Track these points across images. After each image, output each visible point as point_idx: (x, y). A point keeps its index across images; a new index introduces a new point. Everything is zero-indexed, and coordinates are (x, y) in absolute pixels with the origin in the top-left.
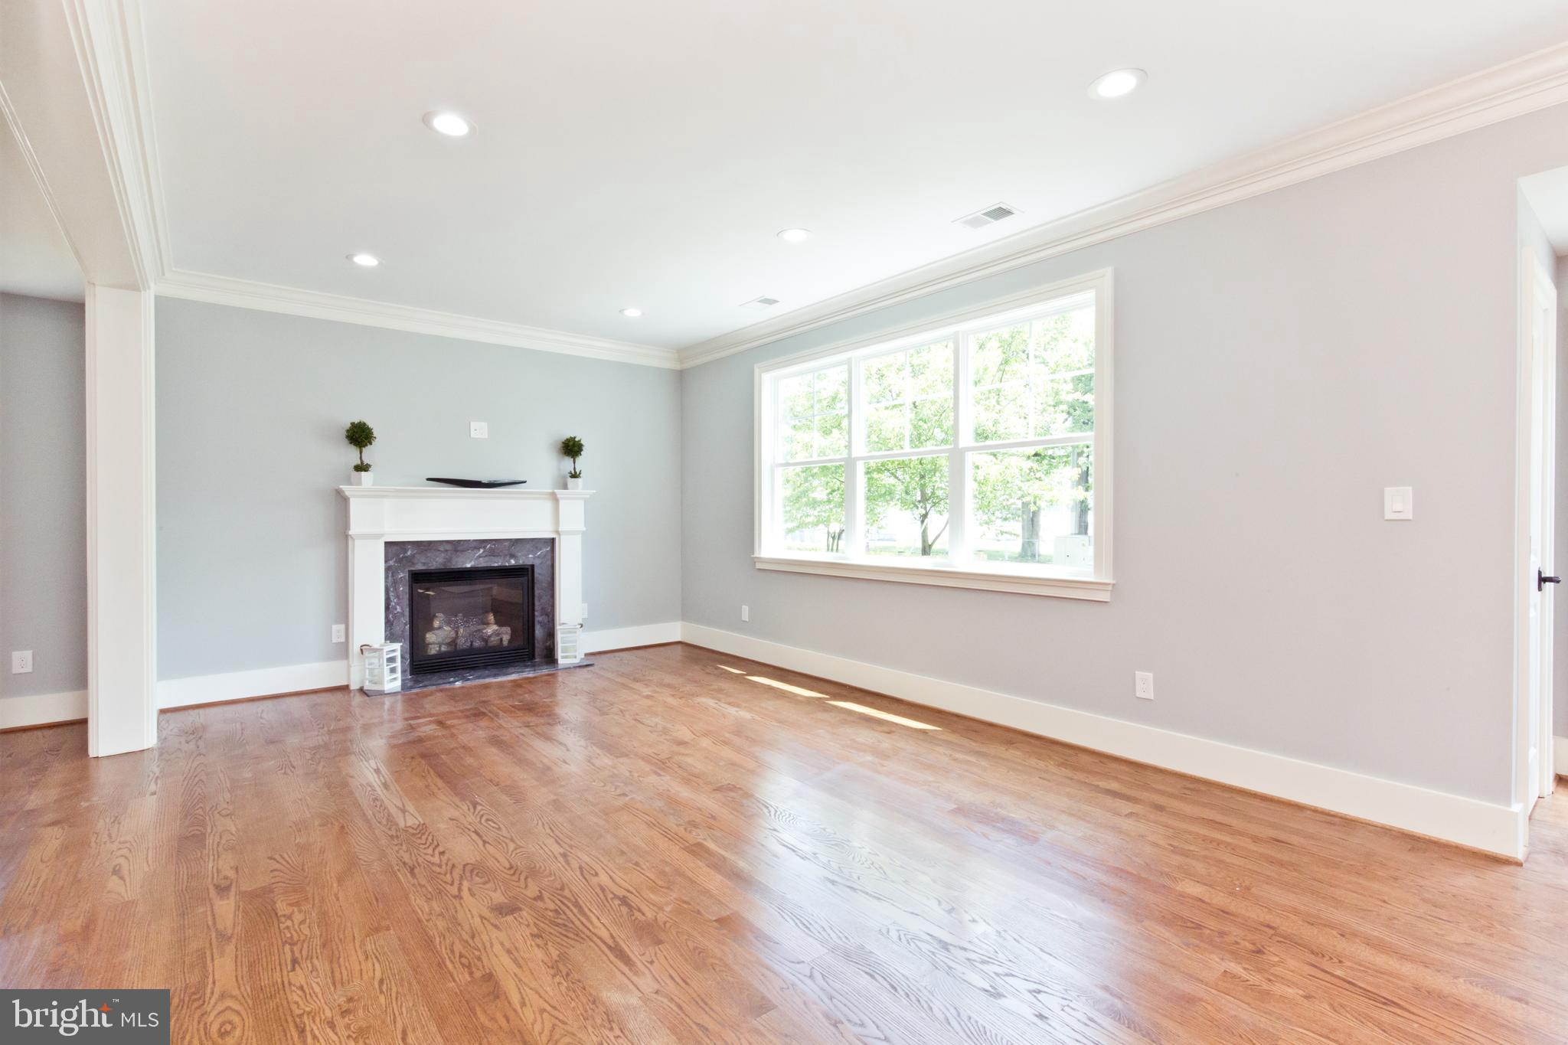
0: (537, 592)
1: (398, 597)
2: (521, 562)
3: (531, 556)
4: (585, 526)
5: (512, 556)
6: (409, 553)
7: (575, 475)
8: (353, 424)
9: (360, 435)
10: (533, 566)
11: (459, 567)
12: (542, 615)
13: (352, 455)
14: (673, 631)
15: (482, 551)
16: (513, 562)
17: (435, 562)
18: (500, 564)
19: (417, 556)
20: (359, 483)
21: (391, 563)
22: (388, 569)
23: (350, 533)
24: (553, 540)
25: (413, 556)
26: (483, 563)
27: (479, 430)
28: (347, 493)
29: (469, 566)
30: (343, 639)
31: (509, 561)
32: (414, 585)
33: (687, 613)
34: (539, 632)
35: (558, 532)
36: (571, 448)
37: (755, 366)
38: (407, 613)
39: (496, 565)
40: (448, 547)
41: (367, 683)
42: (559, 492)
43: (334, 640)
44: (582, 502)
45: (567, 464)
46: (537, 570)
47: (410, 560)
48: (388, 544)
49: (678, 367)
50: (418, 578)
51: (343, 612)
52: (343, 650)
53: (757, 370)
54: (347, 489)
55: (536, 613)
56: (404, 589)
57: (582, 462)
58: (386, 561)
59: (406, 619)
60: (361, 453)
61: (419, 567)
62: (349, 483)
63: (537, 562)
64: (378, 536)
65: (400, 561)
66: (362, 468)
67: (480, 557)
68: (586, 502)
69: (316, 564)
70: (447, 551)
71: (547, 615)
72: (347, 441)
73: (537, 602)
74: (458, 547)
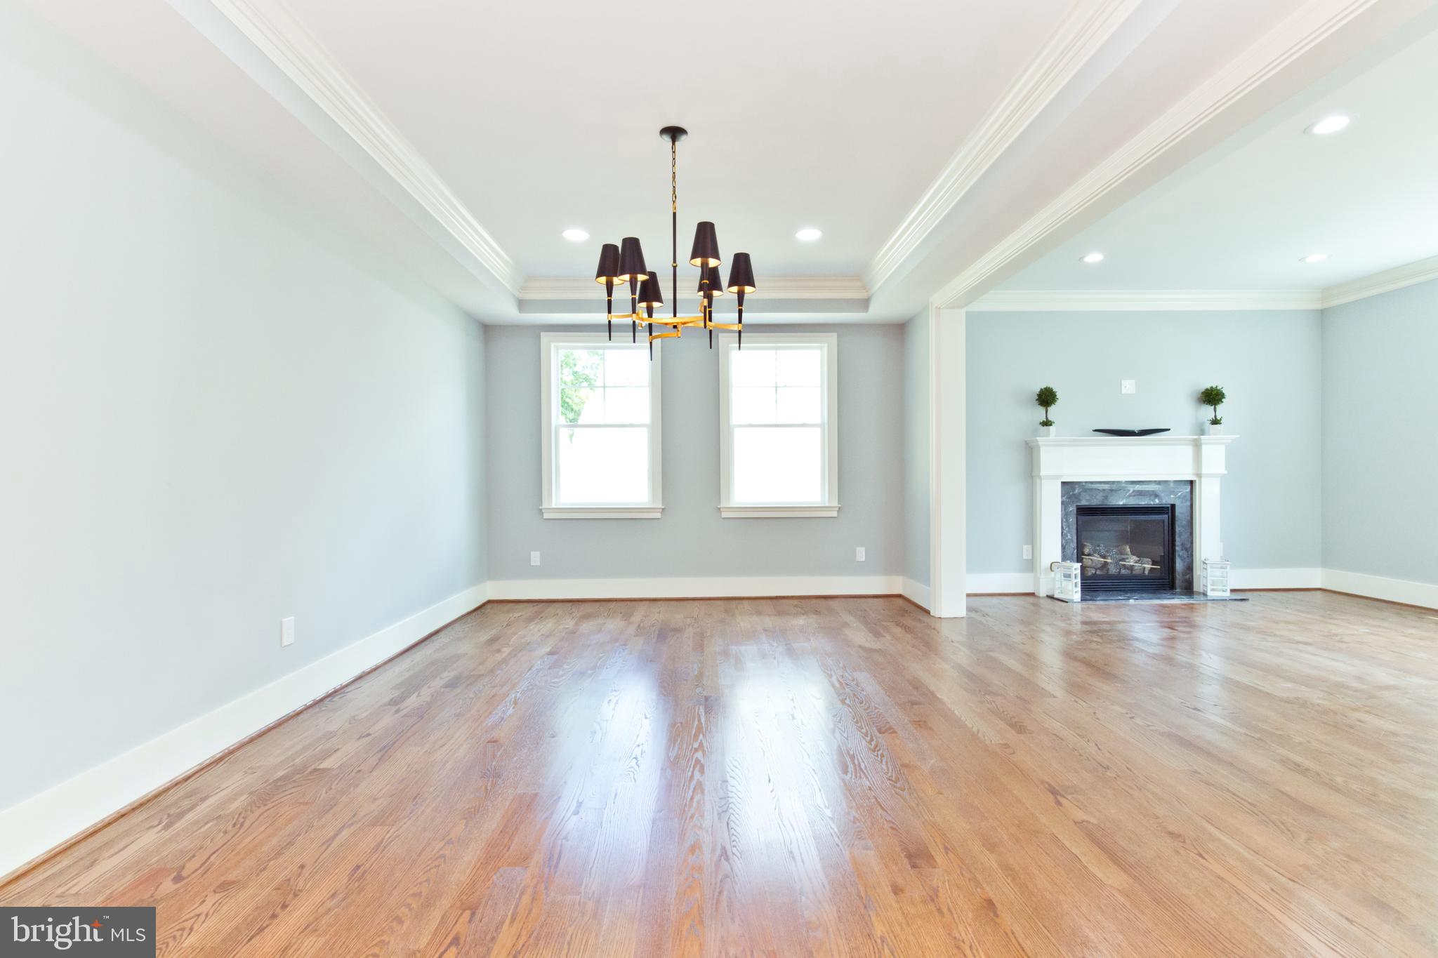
0: (1178, 529)
1: (1069, 527)
2: (1164, 502)
3: (1172, 496)
4: (1226, 468)
5: (1156, 496)
6: (1077, 491)
7: (1215, 422)
8: (1041, 389)
9: (1046, 398)
10: (1173, 506)
11: (1113, 504)
12: (1182, 550)
13: (1040, 413)
14: (1315, 577)
15: (1131, 491)
16: (1157, 501)
17: (1096, 501)
18: (1146, 503)
19: (1083, 494)
20: (1046, 436)
21: (1064, 498)
22: (1063, 503)
23: (1041, 474)
24: (1195, 482)
25: (1080, 494)
26: (1132, 502)
27: (1128, 386)
28: (1038, 444)
29: (1121, 503)
30: (1031, 558)
31: (1154, 501)
32: (1081, 518)
33: (1327, 559)
34: (1179, 565)
35: (1199, 475)
38: (1075, 540)
39: (1143, 503)
40: (1106, 487)
41: (1053, 592)
42: (1199, 439)
43: (1025, 557)
44: (1223, 448)
46: (1178, 511)
47: (1077, 497)
48: (1064, 483)
49: (1319, 306)
50: (1084, 511)
51: (1031, 534)
52: (1030, 565)
54: (1038, 441)
55: (1177, 548)
56: (1072, 520)
57: (1223, 410)
59: (1075, 545)
61: (1084, 503)
62: (1040, 435)
63: (1177, 502)
64: (1056, 477)
65: (1070, 497)
66: (1047, 423)
68: (1228, 446)
70: (1104, 490)
71: (1187, 550)
72: (1037, 403)
73: (1177, 539)
74: (1115, 487)
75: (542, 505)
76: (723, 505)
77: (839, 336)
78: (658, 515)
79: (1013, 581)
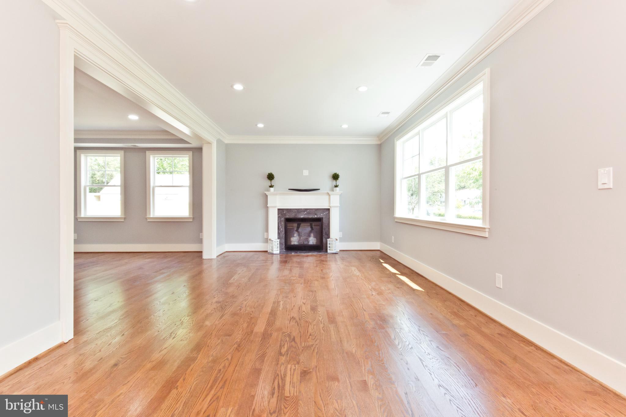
0: (324, 227)
1: (281, 226)
2: (318, 216)
3: (322, 214)
4: (340, 204)
5: (316, 214)
6: (284, 212)
7: (336, 186)
8: (269, 174)
9: (271, 177)
10: (323, 218)
11: (299, 217)
12: (326, 235)
13: (268, 183)
14: (376, 246)
15: (306, 212)
16: (316, 216)
17: (292, 216)
18: (312, 217)
19: (287, 213)
20: (270, 191)
21: (280, 215)
22: (279, 217)
23: (268, 206)
24: (329, 209)
25: (286, 213)
26: (306, 216)
27: (306, 173)
28: (267, 194)
29: (302, 217)
30: (267, 238)
31: (314, 216)
32: (287, 223)
33: (382, 239)
34: (324, 240)
35: (330, 206)
36: (335, 177)
38: (284, 231)
39: (310, 217)
40: (296, 211)
41: (270, 250)
42: (330, 193)
43: (265, 237)
45: (334, 183)
46: (324, 220)
47: (285, 214)
48: (279, 209)
49: (379, 143)
50: (288, 220)
51: (267, 230)
52: (266, 241)
53: (395, 140)
54: (267, 193)
55: (323, 234)
56: (283, 223)
57: (339, 182)
58: (278, 215)
59: (283, 233)
60: (271, 182)
61: (287, 217)
62: (268, 191)
63: (324, 217)
64: (275, 207)
65: (282, 215)
66: (271, 186)
67: (305, 214)
68: (340, 195)
70: (295, 212)
71: (327, 235)
72: (267, 179)
73: (324, 231)
74: (299, 211)
75: (77, 216)
76: (148, 216)
77: (193, 153)
78: (123, 220)
79: (259, 246)
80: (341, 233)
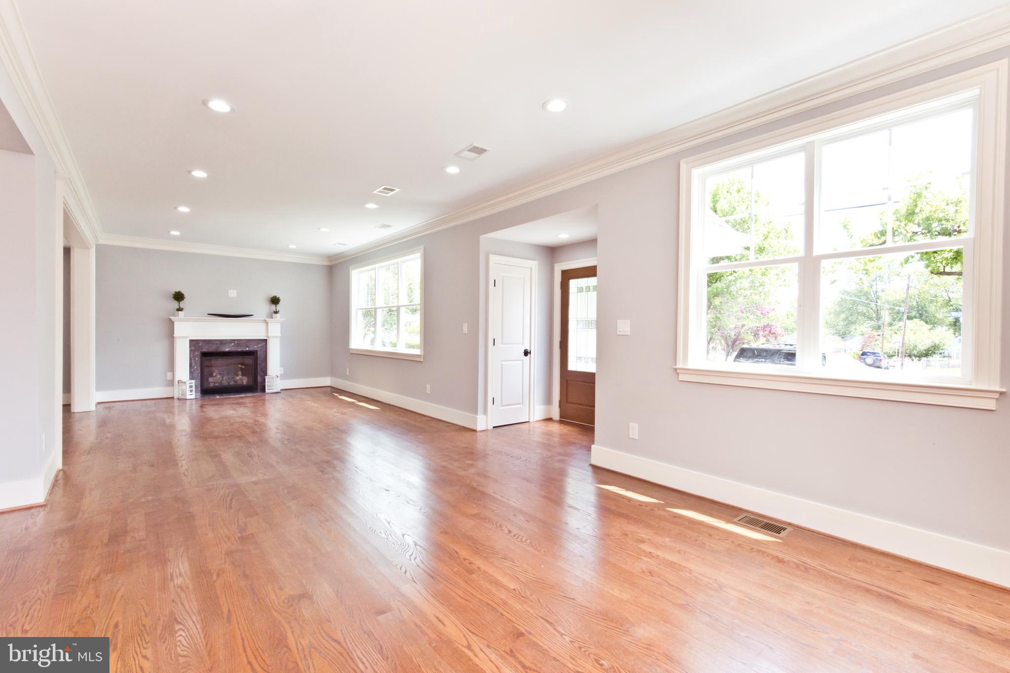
0: (259, 362)
1: (195, 362)
2: (251, 349)
3: (256, 347)
4: (281, 334)
5: (247, 346)
6: (200, 344)
7: (276, 312)
8: (176, 292)
9: (179, 297)
10: (257, 351)
11: (223, 351)
12: (261, 372)
13: (176, 304)
14: (326, 381)
15: (233, 344)
16: (247, 349)
17: (212, 349)
18: (241, 350)
19: (205, 346)
20: (178, 316)
21: (192, 348)
22: (191, 351)
23: (174, 336)
24: (266, 340)
25: (202, 345)
26: (233, 349)
27: (233, 293)
28: (173, 320)
29: (227, 350)
30: (172, 379)
31: (245, 349)
32: (203, 358)
33: (332, 373)
34: (259, 379)
35: (268, 337)
36: (275, 301)
37: (350, 267)
38: (199, 369)
39: (239, 350)
40: (218, 342)
41: (180, 395)
42: (268, 320)
43: (168, 379)
44: (280, 324)
45: (273, 307)
46: (258, 353)
47: (201, 347)
48: (191, 341)
49: (329, 264)
50: (205, 355)
51: (171, 367)
52: (171, 383)
53: (350, 269)
54: (173, 318)
55: (259, 370)
56: (198, 359)
57: (279, 307)
58: (190, 348)
59: (199, 371)
60: (179, 303)
61: (205, 350)
62: (174, 316)
63: (259, 349)
64: (188, 337)
65: (196, 347)
66: (180, 309)
67: (232, 346)
68: (282, 324)
69: (159, 348)
70: (217, 344)
71: (264, 372)
72: (173, 299)
73: (258, 366)
74: (222, 342)
79: (158, 391)
80: (283, 368)
